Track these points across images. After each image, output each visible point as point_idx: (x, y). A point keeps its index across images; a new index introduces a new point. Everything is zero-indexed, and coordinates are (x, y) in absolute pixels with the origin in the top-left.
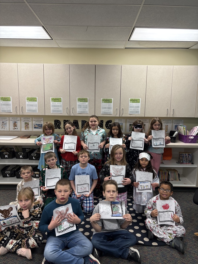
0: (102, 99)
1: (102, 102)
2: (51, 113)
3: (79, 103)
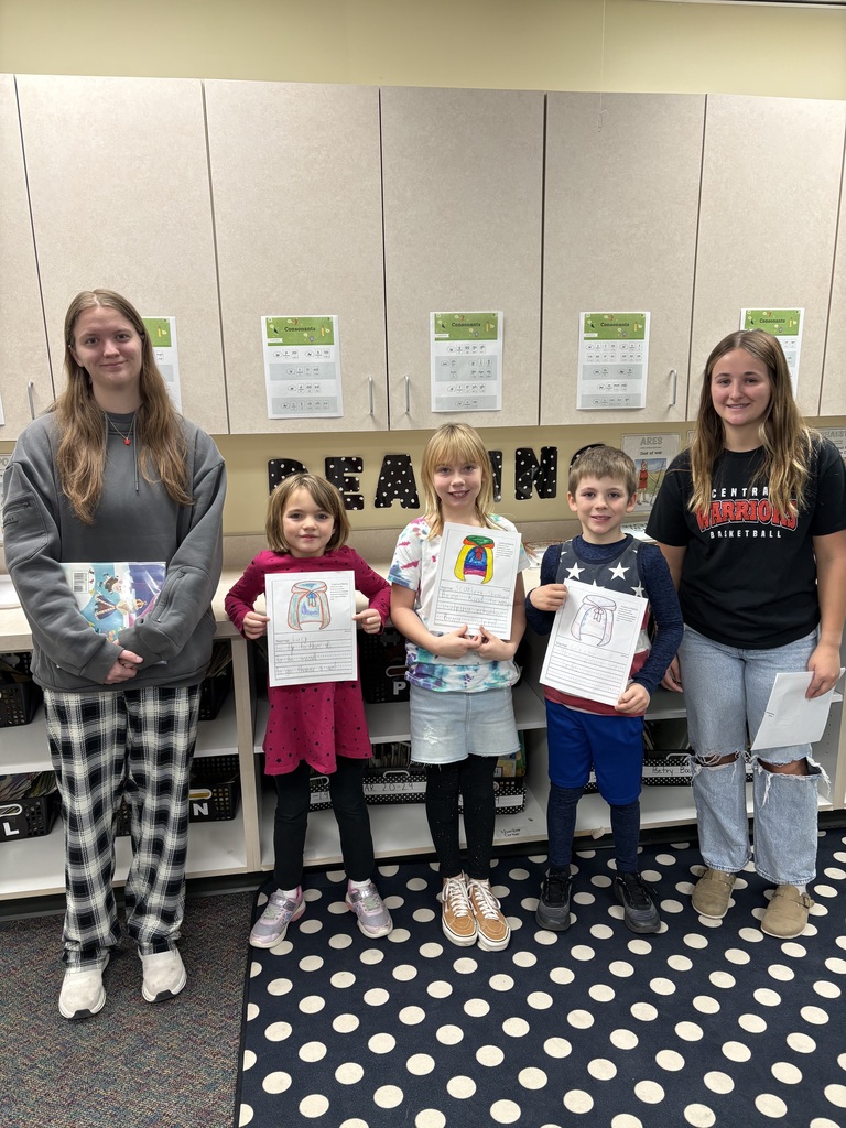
0: (582, 315)
1: (583, 335)
2: (271, 415)
3: (442, 349)
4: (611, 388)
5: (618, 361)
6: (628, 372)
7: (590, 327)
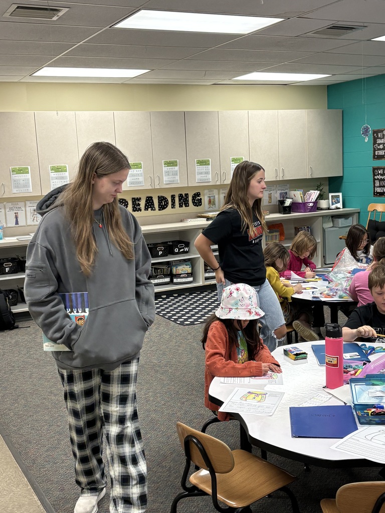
0: (196, 160)
1: (196, 165)
3: (165, 169)
4: (203, 177)
5: (204, 170)
6: (207, 173)
7: (198, 163)
